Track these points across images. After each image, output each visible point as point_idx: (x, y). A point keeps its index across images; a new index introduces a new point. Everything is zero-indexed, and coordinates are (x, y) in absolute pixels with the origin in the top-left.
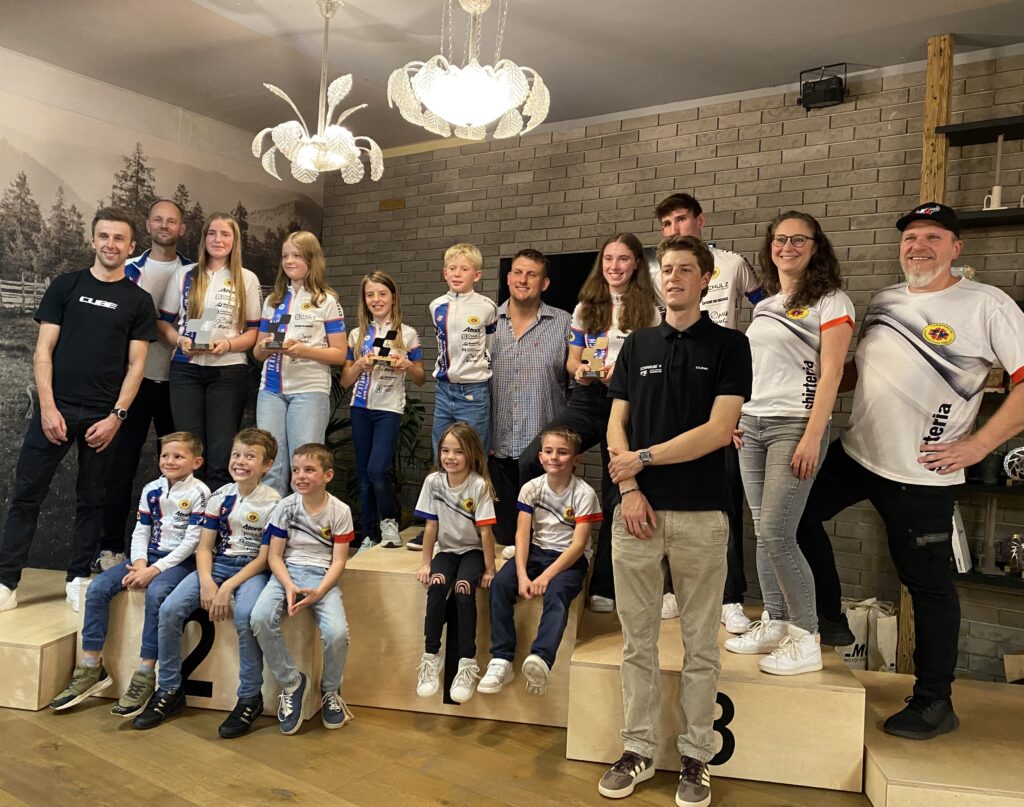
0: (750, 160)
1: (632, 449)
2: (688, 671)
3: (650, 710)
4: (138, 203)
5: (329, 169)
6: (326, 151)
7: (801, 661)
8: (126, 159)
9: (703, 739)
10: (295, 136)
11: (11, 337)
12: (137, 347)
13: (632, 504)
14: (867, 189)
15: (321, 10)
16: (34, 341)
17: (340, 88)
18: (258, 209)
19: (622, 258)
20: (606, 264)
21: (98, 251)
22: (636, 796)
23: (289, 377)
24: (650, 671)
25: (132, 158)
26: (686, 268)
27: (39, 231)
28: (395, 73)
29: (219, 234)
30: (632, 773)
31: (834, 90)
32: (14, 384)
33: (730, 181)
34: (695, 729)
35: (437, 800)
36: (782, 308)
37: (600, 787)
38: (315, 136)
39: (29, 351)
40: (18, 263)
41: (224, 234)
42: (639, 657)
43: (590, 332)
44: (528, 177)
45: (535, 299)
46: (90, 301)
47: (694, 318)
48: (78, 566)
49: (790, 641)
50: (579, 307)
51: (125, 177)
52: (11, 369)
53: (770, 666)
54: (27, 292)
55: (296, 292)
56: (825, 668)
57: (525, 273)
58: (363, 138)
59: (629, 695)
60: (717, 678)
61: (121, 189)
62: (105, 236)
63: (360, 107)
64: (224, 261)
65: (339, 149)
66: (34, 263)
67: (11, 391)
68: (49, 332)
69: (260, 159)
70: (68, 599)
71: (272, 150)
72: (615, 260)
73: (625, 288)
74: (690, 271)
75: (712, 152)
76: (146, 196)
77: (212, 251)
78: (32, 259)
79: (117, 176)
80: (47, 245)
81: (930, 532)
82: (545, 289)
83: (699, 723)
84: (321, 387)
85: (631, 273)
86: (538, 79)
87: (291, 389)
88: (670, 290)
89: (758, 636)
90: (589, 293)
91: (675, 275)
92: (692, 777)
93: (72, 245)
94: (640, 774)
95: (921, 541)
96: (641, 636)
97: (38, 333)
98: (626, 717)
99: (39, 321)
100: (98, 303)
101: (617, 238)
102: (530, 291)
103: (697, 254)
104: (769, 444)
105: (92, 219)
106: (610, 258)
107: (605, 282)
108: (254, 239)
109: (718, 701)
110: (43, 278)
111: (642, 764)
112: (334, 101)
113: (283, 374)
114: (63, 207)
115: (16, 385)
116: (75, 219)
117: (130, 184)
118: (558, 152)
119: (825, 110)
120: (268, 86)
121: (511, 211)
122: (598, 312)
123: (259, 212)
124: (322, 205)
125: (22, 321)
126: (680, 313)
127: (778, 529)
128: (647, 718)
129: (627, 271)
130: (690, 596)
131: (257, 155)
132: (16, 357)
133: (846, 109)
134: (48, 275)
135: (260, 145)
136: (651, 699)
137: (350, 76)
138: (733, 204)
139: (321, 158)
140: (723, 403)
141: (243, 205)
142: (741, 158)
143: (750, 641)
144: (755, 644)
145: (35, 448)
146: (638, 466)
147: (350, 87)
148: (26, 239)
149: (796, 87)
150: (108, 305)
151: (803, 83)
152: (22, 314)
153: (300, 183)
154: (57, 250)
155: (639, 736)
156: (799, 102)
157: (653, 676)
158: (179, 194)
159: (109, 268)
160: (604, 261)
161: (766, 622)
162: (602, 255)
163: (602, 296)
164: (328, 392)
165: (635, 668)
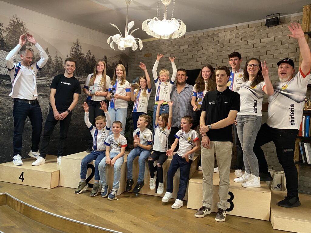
0: (251, 42)
1: (206, 125)
2: (220, 185)
3: (210, 196)
4: (77, 55)
5: (128, 47)
6: (127, 42)
7: (254, 184)
8: (74, 43)
9: (224, 204)
10: (118, 38)
11: (43, 92)
12: (76, 95)
13: (205, 139)
14: (285, 50)
15: (126, 3)
16: (50, 93)
17: (131, 25)
18: (110, 57)
19: (207, 71)
20: (203, 74)
21: (66, 69)
22: (205, 217)
23: (117, 104)
24: (210, 185)
25: (76, 43)
26: (223, 75)
27: (51, 63)
28: (144, 22)
29: (100, 66)
30: (204, 212)
31: (276, 21)
32: (44, 105)
33: (245, 48)
34: (223, 201)
35: (151, 215)
36: (249, 85)
37: (195, 215)
38: (124, 38)
39: (48, 96)
40: (46, 72)
41: (102, 66)
42: (207, 181)
43: (198, 92)
44: (187, 47)
45: (184, 82)
46: (64, 83)
47: (225, 89)
48: (60, 153)
49: (251, 179)
50: (195, 85)
51: (74, 48)
52: (43, 101)
53: (245, 185)
54: (48, 80)
55: (119, 81)
56: (261, 187)
57: (181, 75)
58: (137, 38)
59: (204, 191)
60: (229, 187)
61: (73, 52)
62: (68, 65)
63: (137, 29)
64: (102, 73)
65: (130, 41)
66: (50, 72)
67: (43, 107)
68: (53, 91)
69: (110, 44)
70: (58, 162)
71: (113, 42)
72: (205, 72)
73: (208, 80)
74: (224, 76)
75: (240, 39)
76: (79, 54)
77: (98, 70)
78: (49, 71)
79: (72, 48)
80: (53, 67)
81: (287, 148)
82: (186, 79)
83: (223, 199)
84: (125, 107)
85: (210, 76)
86: (182, 23)
87: (117, 107)
88: (218, 81)
89: (243, 178)
90: (198, 81)
91: (220, 77)
92: (220, 213)
93: (60, 67)
94: (206, 212)
95: (285, 151)
96: (208, 175)
97: (50, 91)
98: (203, 197)
99: (51, 88)
100: (66, 83)
101: (206, 66)
102: (183, 80)
103: (226, 71)
104: (244, 124)
105: (65, 60)
106: (204, 72)
107: (203, 78)
108: (109, 65)
109: (229, 194)
110: (52, 76)
111: (207, 210)
112: (129, 28)
113: (115, 103)
114: (57, 57)
115: (45, 106)
116: (61, 60)
117: (75, 50)
118: (195, 39)
119: (274, 27)
120: (112, 24)
121: (182, 57)
122: (201, 86)
123: (111, 57)
124: (128, 56)
125: (46, 88)
126: (221, 88)
127: (248, 147)
128: (209, 198)
129: (209, 75)
130: (221, 165)
131: (108, 43)
132: (45, 98)
133: (280, 26)
134: (54, 76)
135: (109, 40)
136: (210, 192)
137: (133, 21)
138: (246, 55)
139: (126, 44)
140: (232, 112)
141: (106, 56)
142: (249, 41)
143: (241, 179)
144: (242, 180)
145: (49, 121)
146: (208, 129)
147: (133, 24)
148: (48, 66)
149: (265, 20)
150: (68, 84)
151: (267, 19)
152: (47, 86)
153: (120, 50)
154: (56, 69)
155: (207, 202)
156: (266, 25)
157: (211, 186)
158: (88, 53)
159: (69, 74)
160: (202, 73)
161: (246, 174)
162: (202, 71)
163: (202, 82)
164: (127, 108)
165: (206, 184)
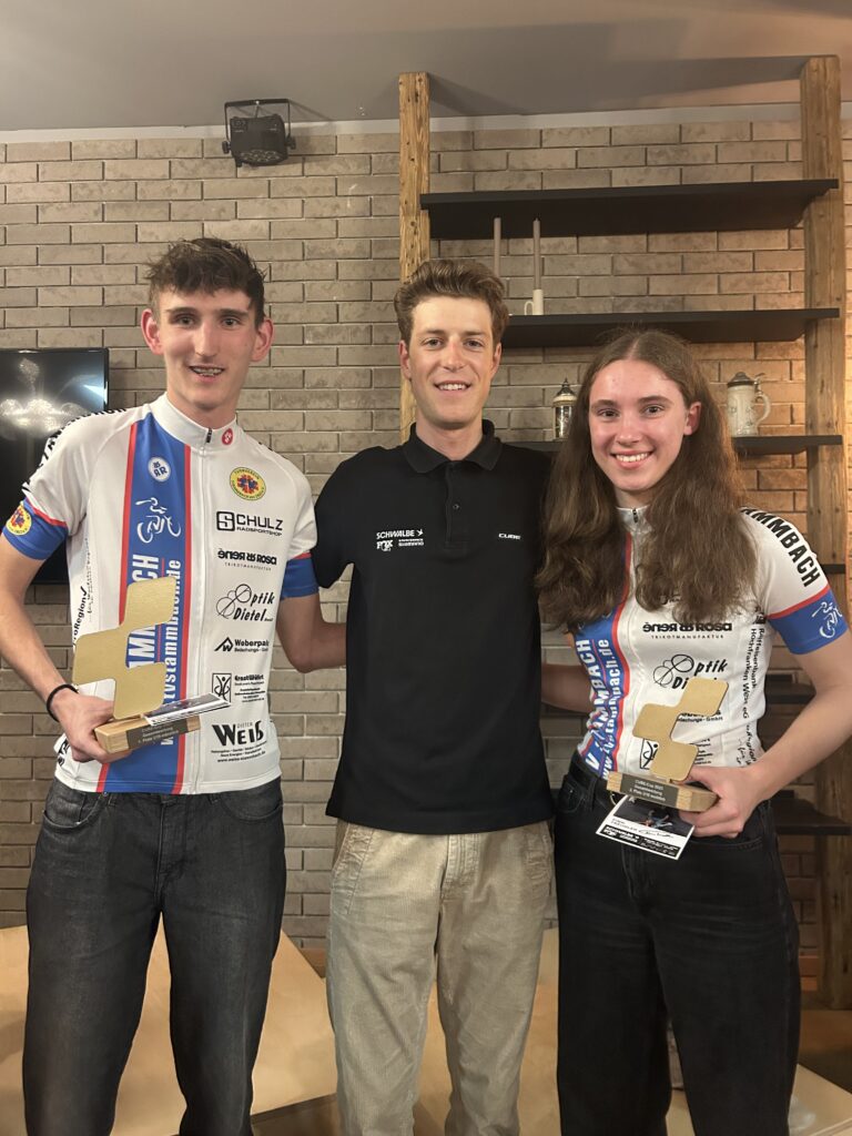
14: (323, 287)
75: (96, 213)
119: (262, 170)
133: (290, 172)
138: (134, 294)
142: (142, 227)
149: (220, 129)
151: (230, 121)
156: (226, 150)
